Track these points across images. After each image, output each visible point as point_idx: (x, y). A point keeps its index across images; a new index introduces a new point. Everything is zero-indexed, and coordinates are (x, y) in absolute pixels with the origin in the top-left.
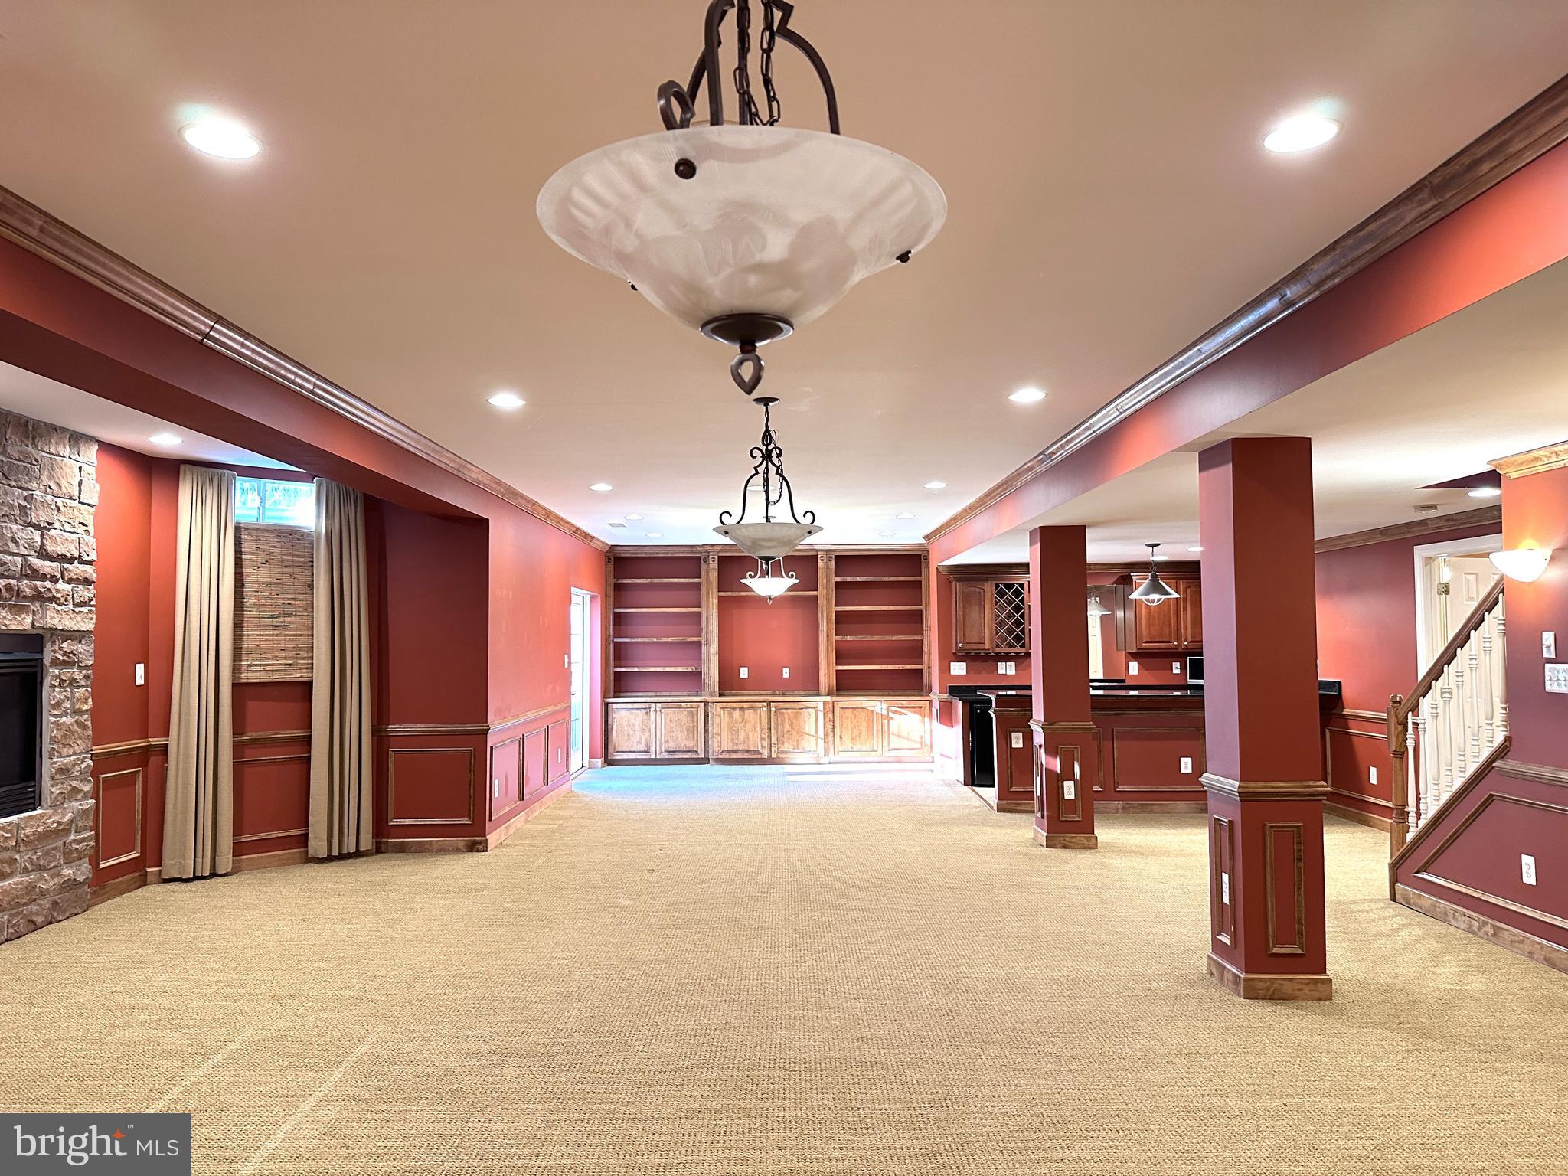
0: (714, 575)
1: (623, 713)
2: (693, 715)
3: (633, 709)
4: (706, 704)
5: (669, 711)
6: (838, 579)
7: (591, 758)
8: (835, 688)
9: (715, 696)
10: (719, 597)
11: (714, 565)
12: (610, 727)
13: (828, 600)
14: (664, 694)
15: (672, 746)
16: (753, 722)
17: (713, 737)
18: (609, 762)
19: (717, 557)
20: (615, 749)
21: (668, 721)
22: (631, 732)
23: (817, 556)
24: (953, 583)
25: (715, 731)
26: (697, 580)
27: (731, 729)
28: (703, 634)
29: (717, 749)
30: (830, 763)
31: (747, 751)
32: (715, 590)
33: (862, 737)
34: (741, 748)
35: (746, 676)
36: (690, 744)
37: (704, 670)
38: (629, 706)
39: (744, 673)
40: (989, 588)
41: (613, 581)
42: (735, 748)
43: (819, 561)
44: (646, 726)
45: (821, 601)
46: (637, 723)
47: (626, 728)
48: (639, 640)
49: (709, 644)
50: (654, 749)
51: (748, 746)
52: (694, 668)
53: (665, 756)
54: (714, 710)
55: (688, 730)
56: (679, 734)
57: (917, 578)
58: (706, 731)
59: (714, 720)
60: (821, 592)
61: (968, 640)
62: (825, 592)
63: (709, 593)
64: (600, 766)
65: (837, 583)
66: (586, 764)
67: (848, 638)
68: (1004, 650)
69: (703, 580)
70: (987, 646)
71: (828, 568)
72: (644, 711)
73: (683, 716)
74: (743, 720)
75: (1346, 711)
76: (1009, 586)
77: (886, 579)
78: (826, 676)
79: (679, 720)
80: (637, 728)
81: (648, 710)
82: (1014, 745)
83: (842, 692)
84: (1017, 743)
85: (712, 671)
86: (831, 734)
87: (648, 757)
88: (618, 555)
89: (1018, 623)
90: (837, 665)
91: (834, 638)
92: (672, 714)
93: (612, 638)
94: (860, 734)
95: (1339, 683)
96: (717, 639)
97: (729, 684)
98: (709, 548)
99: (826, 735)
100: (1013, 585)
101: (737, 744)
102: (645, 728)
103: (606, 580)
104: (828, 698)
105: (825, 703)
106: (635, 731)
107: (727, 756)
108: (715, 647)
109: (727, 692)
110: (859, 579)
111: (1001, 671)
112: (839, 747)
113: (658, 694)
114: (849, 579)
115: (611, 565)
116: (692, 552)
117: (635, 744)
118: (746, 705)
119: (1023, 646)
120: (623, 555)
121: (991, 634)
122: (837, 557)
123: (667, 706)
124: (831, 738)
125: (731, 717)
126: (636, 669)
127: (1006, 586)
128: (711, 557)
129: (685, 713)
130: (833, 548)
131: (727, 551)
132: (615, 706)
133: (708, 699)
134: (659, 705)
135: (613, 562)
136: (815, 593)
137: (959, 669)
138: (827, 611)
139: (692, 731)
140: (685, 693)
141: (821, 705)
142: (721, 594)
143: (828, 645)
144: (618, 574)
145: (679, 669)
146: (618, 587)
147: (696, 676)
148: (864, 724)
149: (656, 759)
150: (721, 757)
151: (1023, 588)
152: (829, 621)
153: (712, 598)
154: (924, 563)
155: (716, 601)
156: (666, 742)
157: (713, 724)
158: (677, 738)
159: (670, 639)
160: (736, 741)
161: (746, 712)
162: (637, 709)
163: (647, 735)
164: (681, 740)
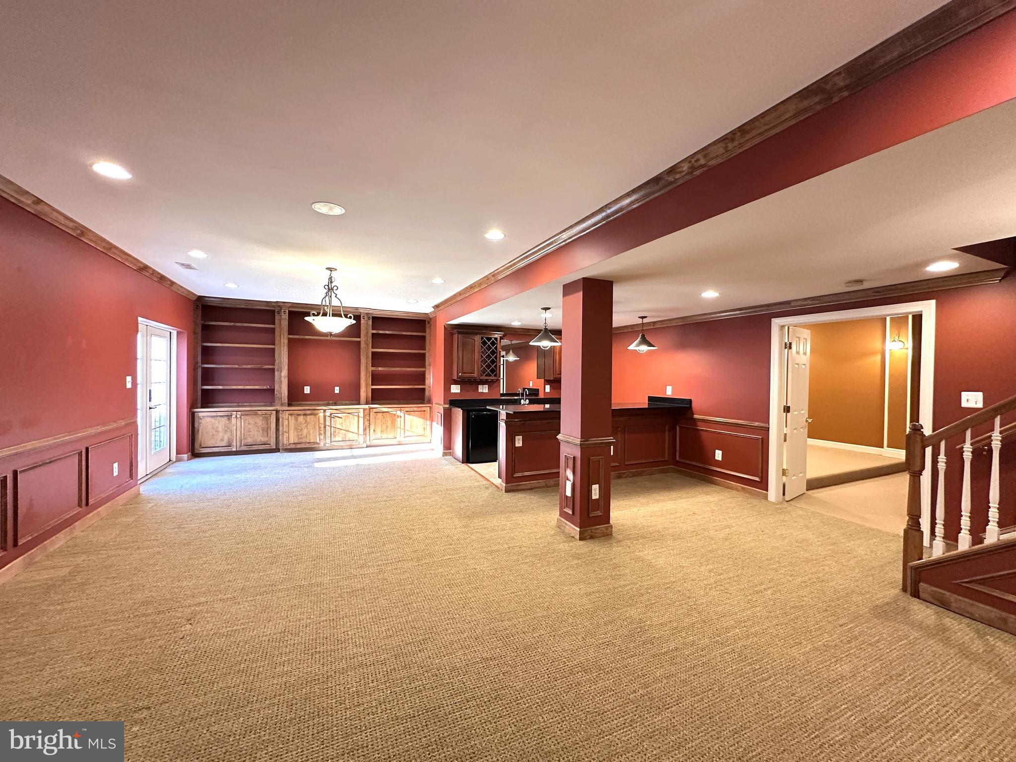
0: (285, 323)
1: (208, 420)
2: (267, 419)
3: (217, 416)
4: (277, 412)
5: (247, 417)
6: (374, 332)
7: (178, 453)
8: (370, 399)
9: (285, 406)
10: (289, 339)
11: (285, 317)
12: (196, 430)
13: (367, 344)
14: (246, 404)
15: (250, 441)
16: (313, 423)
17: (283, 434)
18: (195, 454)
19: (287, 311)
20: (200, 445)
21: (247, 424)
22: (215, 433)
23: (360, 316)
24: (456, 336)
25: (284, 430)
26: (272, 326)
27: (296, 429)
28: (276, 363)
29: (285, 442)
30: (367, 447)
31: (309, 443)
32: (286, 334)
33: (388, 430)
34: (304, 440)
35: (309, 392)
36: (264, 439)
37: (276, 388)
38: (214, 414)
39: (307, 390)
40: (478, 339)
41: (200, 322)
42: (300, 441)
43: (362, 319)
44: (228, 428)
45: (363, 345)
46: (220, 426)
47: (211, 430)
48: (223, 366)
49: (280, 370)
50: (235, 444)
51: (310, 440)
52: (269, 387)
53: (244, 448)
54: (284, 416)
55: (263, 430)
56: (256, 433)
57: (424, 334)
58: (277, 430)
59: (284, 423)
60: (362, 339)
61: (464, 371)
62: (365, 338)
63: (281, 336)
64: (186, 459)
65: (373, 334)
66: (174, 458)
67: (380, 369)
68: (484, 378)
69: (277, 326)
70: (475, 375)
71: (367, 324)
72: (226, 418)
73: (259, 421)
74: (306, 422)
75: (696, 416)
76: (489, 339)
77: (404, 333)
78: (365, 391)
79: (256, 423)
80: (220, 429)
81: (229, 417)
82: (517, 445)
83: (374, 402)
84: (519, 443)
85: (282, 388)
86: (368, 429)
87: (230, 450)
88: (204, 304)
89: (493, 362)
90: (372, 385)
91: (371, 369)
92: (251, 420)
93: (200, 364)
94: (387, 428)
95: (691, 400)
96: (286, 367)
97: (295, 397)
98: (281, 304)
99: (365, 430)
100: (491, 338)
101: (301, 438)
102: (227, 429)
103: (194, 322)
104: (367, 406)
105: (364, 410)
106: (218, 432)
107: (293, 446)
108: (285, 373)
109: (294, 403)
110: (387, 332)
111: (480, 390)
112: (373, 436)
113: (240, 404)
114: (381, 332)
115: (200, 312)
116: (267, 306)
117: (218, 441)
118: (308, 412)
119: (495, 375)
120: (209, 304)
121: (478, 368)
122: (373, 317)
123: (245, 414)
124: (367, 431)
125: (296, 420)
126: (220, 387)
127: (487, 338)
128: (283, 311)
129: (261, 418)
130: (371, 312)
131: (295, 307)
132: (200, 414)
133: (279, 408)
134: (240, 413)
135: (201, 308)
136: (358, 339)
137: (455, 389)
138: (367, 350)
139: (266, 430)
140: (262, 404)
141: (362, 411)
142: (291, 336)
143: (367, 373)
144: (204, 318)
145: (257, 387)
146: (205, 328)
147: (269, 394)
148: (390, 422)
149: (236, 451)
150: (289, 447)
151: (497, 340)
152: (367, 358)
153: (284, 339)
154: (427, 325)
155: (286, 341)
156: (245, 439)
157: (283, 426)
158: (254, 435)
159: (249, 366)
160: (300, 436)
161: (308, 416)
162: (221, 416)
163: (229, 434)
164: (257, 436)
